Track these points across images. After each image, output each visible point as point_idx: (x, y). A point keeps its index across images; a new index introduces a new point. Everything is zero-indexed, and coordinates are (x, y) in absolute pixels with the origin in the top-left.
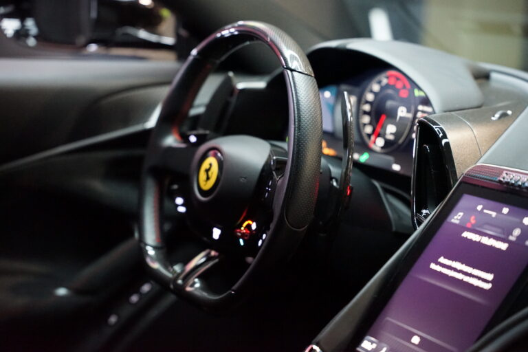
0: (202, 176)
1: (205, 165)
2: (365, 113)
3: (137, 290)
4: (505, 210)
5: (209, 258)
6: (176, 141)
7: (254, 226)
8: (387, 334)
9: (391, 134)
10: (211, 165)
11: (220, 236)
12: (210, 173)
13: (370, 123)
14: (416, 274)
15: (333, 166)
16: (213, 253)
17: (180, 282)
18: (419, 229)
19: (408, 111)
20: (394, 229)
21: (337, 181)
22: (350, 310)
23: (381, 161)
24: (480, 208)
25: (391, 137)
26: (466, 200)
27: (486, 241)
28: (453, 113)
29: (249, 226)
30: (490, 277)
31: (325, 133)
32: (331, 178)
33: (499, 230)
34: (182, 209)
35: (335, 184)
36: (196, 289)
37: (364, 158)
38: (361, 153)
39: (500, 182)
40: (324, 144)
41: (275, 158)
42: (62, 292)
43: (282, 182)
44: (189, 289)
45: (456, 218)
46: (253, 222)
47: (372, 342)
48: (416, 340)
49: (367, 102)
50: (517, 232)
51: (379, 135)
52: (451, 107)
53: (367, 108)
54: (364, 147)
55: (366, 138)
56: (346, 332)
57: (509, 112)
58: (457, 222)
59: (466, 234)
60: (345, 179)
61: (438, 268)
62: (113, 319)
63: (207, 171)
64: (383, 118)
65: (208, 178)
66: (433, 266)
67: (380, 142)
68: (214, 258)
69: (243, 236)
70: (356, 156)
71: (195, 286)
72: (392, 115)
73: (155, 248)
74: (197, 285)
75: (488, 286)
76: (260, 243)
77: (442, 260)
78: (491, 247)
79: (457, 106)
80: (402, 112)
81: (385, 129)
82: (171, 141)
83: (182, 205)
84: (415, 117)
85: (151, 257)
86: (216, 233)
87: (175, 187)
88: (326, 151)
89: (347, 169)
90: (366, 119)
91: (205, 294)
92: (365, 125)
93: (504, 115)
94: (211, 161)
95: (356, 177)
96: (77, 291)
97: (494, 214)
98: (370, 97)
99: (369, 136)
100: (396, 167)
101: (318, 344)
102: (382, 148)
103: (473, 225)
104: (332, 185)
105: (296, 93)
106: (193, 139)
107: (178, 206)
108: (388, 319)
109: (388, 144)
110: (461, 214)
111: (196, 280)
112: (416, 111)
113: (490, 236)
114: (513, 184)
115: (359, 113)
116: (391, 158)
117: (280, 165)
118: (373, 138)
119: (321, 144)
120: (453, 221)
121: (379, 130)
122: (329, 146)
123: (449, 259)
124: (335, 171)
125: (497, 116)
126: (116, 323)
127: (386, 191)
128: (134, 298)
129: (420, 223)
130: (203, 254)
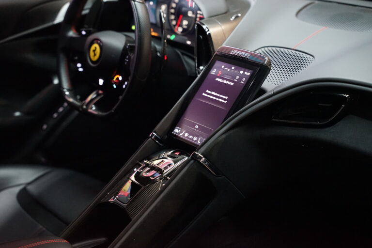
0: (92, 54)
1: (93, 48)
2: (172, 14)
3: (56, 111)
4: (233, 68)
5: (98, 95)
6: (74, 33)
7: (120, 78)
8: (184, 125)
9: (186, 25)
10: (96, 48)
11: (103, 83)
12: (96, 52)
13: (175, 19)
14: (197, 98)
15: (157, 44)
16: (100, 92)
17: (85, 107)
18: (199, 76)
19: (193, 14)
20: (189, 74)
21: (160, 53)
22: (168, 116)
23: (181, 39)
24: (223, 67)
25: (185, 27)
26: (218, 64)
27: (225, 82)
28: (213, 18)
29: (118, 79)
30: (226, 98)
31: (152, 24)
32: (157, 51)
33: (230, 77)
34: (81, 70)
35: (159, 54)
36: (94, 110)
37: (173, 37)
38: (171, 35)
39: (231, 54)
40: (152, 30)
41: (129, 44)
42: (17, 114)
43: (133, 56)
44: (90, 110)
45: (213, 72)
46: (120, 75)
47: (178, 129)
48: (197, 127)
49: (172, 8)
50: (237, 77)
51: (179, 26)
52: (212, 14)
53: (172, 11)
54: (172, 32)
55: (173, 27)
56: (167, 126)
57: (239, 15)
58: (214, 74)
59: (217, 79)
60: (164, 52)
61: (206, 95)
62: (45, 127)
63: (94, 51)
64: (181, 17)
65: (95, 55)
66: (204, 94)
67: (180, 30)
68: (101, 94)
69: (115, 83)
70: (168, 37)
71: (93, 109)
72: (185, 15)
73: (68, 90)
74: (94, 108)
75: (225, 102)
76: (124, 86)
77: (207, 91)
78: (228, 84)
79: (215, 14)
80: (190, 14)
81: (182, 23)
82: (71, 34)
83: (81, 67)
84: (196, 17)
85: (67, 95)
86: (101, 82)
87: (76, 58)
88: (153, 34)
89: (164, 46)
90: (173, 17)
91: (100, 113)
92: (172, 20)
93: (237, 17)
94: (96, 46)
95: (169, 50)
96: (25, 113)
97: (229, 70)
98: (174, 5)
99: (175, 26)
100: (189, 43)
101: (155, 132)
102: (182, 32)
103: (220, 75)
104: (157, 55)
105: (137, 13)
106: (84, 33)
107: (78, 68)
108: (185, 119)
109: (184, 30)
110: (215, 70)
111: (93, 106)
112: (197, 14)
113: (227, 80)
114: (236, 56)
115: (169, 14)
116: (186, 38)
117: (132, 48)
118: (176, 27)
119: (150, 30)
120: (212, 73)
121: (179, 23)
122: (154, 31)
123: (210, 91)
124: (158, 47)
125: (233, 18)
126: (46, 129)
127: (183, 54)
128: (55, 115)
129: (199, 73)
130: (94, 93)
